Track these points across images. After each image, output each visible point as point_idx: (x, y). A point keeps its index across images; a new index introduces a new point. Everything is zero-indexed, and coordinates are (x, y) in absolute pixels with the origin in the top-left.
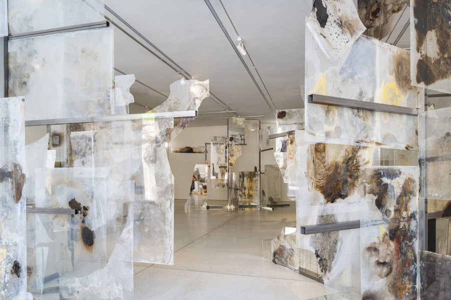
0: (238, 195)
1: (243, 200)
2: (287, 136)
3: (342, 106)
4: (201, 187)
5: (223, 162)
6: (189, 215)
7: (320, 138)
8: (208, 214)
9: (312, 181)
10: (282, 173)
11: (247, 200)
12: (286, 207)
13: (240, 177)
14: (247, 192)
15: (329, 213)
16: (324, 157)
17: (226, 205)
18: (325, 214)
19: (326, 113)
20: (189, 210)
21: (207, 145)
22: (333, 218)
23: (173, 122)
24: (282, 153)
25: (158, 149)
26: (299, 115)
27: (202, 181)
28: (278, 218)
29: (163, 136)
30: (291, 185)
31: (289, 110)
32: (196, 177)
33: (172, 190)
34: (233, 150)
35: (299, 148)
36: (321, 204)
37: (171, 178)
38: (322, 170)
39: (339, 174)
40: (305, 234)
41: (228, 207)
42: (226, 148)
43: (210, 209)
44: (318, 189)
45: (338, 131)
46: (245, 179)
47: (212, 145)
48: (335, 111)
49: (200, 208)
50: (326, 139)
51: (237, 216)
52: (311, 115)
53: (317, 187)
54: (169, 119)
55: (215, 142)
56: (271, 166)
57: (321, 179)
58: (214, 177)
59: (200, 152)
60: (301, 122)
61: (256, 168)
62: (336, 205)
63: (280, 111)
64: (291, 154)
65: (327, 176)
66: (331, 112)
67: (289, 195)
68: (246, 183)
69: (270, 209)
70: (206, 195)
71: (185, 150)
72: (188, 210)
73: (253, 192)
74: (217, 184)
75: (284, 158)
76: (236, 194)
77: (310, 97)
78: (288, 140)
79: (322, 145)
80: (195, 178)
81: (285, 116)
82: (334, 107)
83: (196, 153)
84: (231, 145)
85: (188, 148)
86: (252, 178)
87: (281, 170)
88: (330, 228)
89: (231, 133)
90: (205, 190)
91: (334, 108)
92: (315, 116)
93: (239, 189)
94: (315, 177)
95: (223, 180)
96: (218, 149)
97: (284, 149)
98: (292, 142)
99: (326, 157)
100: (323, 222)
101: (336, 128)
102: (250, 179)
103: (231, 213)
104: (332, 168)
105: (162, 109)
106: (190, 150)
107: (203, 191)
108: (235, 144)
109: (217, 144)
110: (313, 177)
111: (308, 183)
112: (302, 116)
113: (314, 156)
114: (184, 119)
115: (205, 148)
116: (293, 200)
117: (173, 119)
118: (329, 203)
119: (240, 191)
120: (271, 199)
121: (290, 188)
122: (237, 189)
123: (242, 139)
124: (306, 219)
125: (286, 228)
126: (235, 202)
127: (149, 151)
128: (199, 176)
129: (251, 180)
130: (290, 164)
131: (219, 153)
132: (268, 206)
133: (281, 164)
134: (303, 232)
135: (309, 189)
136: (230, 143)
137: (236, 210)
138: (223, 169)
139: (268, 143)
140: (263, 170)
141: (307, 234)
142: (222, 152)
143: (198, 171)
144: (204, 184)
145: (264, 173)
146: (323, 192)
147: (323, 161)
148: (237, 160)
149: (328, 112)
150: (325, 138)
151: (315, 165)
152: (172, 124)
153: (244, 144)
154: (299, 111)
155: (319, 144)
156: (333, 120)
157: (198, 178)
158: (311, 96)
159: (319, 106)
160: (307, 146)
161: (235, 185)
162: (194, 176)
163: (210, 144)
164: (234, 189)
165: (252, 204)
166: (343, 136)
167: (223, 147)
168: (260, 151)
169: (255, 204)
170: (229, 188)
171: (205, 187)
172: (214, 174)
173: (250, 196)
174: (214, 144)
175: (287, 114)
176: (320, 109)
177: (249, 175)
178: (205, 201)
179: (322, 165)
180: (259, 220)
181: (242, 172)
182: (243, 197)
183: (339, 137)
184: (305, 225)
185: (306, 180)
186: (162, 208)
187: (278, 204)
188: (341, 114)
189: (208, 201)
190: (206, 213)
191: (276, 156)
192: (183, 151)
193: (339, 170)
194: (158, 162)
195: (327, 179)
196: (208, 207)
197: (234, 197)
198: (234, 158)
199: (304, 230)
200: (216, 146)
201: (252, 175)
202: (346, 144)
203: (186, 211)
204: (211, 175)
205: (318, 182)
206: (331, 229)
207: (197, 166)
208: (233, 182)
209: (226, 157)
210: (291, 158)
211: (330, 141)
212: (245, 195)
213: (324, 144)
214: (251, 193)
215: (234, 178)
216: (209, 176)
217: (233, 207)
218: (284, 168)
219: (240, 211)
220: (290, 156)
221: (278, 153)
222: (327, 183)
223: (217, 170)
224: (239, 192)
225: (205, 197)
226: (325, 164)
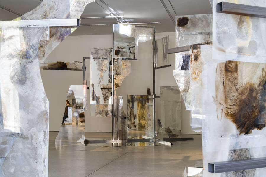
0: (126, 126)
1: (133, 132)
2: (191, 50)
3: (258, 16)
4: (76, 114)
5: (106, 82)
6: (60, 152)
7: (231, 55)
8: (87, 150)
9: (222, 107)
10: (184, 97)
11: (137, 132)
12: (189, 141)
13: (129, 101)
14: (137, 121)
15: (243, 147)
16: (236, 78)
17: (111, 138)
18: (238, 148)
19: (238, 25)
20: (60, 145)
21: (86, 60)
22: (247, 153)
23: (48, 32)
24: (183, 71)
25: (29, 66)
26: (205, 23)
27: (79, 107)
28: (178, 155)
29: (36, 49)
30: (194, 113)
31: (193, 15)
32: (71, 101)
33: (46, 119)
34: (119, 67)
35: (205, 66)
36: (233, 136)
37: (45, 103)
38: (233, 94)
39: (255, 98)
40: (213, 172)
41: (113, 142)
42: (110, 64)
43: (89, 145)
44: (229, 117)
45: (253, 47)
46: (135, 104)
47: (92, 59)
48: (249, 22)
49: (76, 143)
50: (238, 57)
51: (125, 153)
52: (220, 26)
53: (228, 114)
54: (44, 29)
55: (96, 56)
56: (168, 88)
57: (232, 104)
58: (94, 102)
59: (76, 69)
60: (207, 31)
61: (149, 90)
62: (252, 136)
63: (181, 17)
64: (195, 73)
65: (240, 101)
66: (245, 23)
67: (193, 125)
68: (137, 110)
69: (168, 144)
70: (82, 126)
71: (56, 66)
72: (58, 145)
73: (145, 122)
74: (98, 110)
75: (185, 78)
76: (123, 123)
77: (219, 6)
78: (191, 55)
79: (233, 64)
80: (68, 103)
81: (187, 23)
82: (248, 17)
83: (70, 69)
84: (117, 60)
85: (60, 63)
86: (144, 104)
87: (182, 94)
88: (244, 165)
89: (117, 44)
90: (82, 119)
91: (248, 19)
92: (225, 28)
93: (128, 118)
94: (226, 102)
95: (107, 106)
96: (100, 65)
97: (185, 67)
98: (196, 58)
99: (239, 78)
100: (235, 157)
101: (250, 43)
102: (142, 104)
103: (117, 150)
104: (246, 91)
105: (34, 16)
106: (63, 66)
107: (79, 120)
108: (123, 59)
109: (99, 58)
110: (223, 103)
111: (217, 109)
112: (209, 24)
113: (224, 76)
114: (63, 30)
115: (83, 64)
116: (198, 131)
117: (49, 29)
118: (243, 134)
119: (128, 120)
120: (168, 131)
121: (193, 116)
122: (125, 118)
123: (131, 53)
124: (215, 153)
125: (189, 168)
126: (122, 134)
127: (17, 69)
128: (74, 100)
129: (143, 106)
130: (193, 86)
131: (101, 70)
132: (165, 140)
133: (181, 86)
134: (212, 170)
135: (218, 117)
136: (116, 57)
137: (123, 145)
138: (107, 91)
139: (165, 57)
140: (158, 93)
141: (216, 172)
142: (105, 69)
143: (72, 94)
144: (81, 111)
145: (160, 97)
146: (236, 121)
147: (235, 82)
148: (124, 79)
149: (240, 23)
150: (237, 55)
151: (225, 88)
152: (47, 35)
153: (134, 59)
154: (205, 17)
155: (230, 62)
156: (247, 33)
157: (73, 104)
158: (220, 4)
159: (229, 16)
160: (215, 65)
161: (123, 112)
162: (67, 101)
163: (89, 58)
164: (122, 118)
165: (144, 137)
166: (259, 52)
167: (106, 62)
168: (155, 69)
169: (148, 138)
170: (115, 116)
171: (82, 115)
172: (94, 99)
173: (142, 127)
174: (94, 58)
175: (189, 21)
176: (230, 20)
177: (141, 99)
178: (83, 133)
179: (234, 88)
180: (154, 158)
181: (132, 96)
182: (132, 128)
183: (254, 54)
184: (213, 161)
185: (214, 106)
186: (33, 141)
187: (178, 137)
188: (256, 26)
189: (87, 134)
190: (84, 150)
191: (176, 75)
192: (53, 67)
193: (254, 94)
194: (28, 83)
195: (240, 105)
196: (86, 142)
197: (120, 128)
198: (122, 77)
199: (213, 168)
200: (97, 61)
201: (143, 100)
202: (263, 62)
203: (56, 147)
204: (91, 99)
205: (229, 108)
206: (245, 167)
207: (72, 87)
208: (120, 108)
209: (110, 76)
210: (196, 78)
211: (243, 59)
212: (135, 126)
213: (236, 63)
214: (143, 122)
215: (121, 103)
216: (88, 101)
217: (119, 141)
218: (186, 90)
219: (129, 147)
220: (194, 76)
221: (178, 71)
222: (240, 110)
223: (99, 93)
224: (128, 122)
225: (82, 128)
226: (237, 87)
